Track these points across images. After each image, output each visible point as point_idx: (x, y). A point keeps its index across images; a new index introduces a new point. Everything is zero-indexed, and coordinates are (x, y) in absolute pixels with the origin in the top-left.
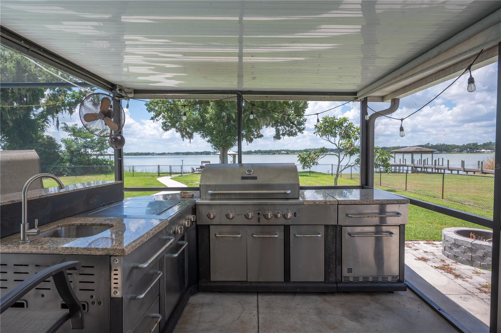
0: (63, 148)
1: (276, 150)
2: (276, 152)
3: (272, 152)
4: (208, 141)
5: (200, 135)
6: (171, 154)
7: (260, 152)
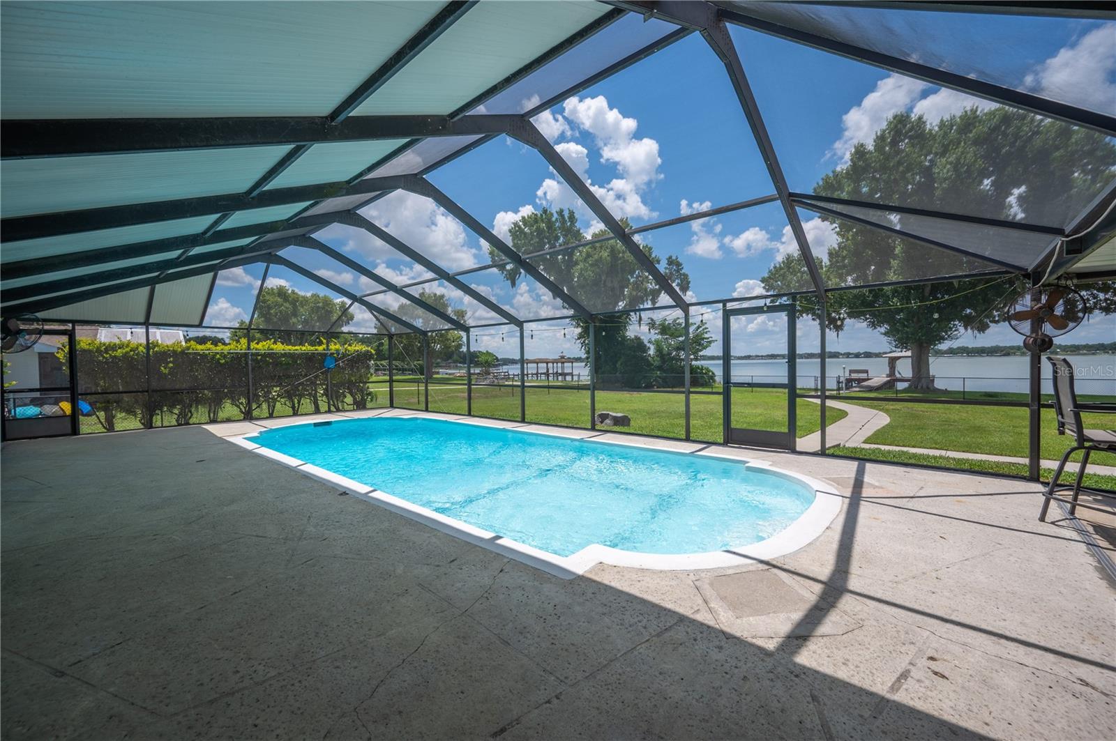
0: (652, 352)
2: (1012, 351)
3: (1002, 351)
4: (885, 334)
5: (865, 323)
6: (762, 357)
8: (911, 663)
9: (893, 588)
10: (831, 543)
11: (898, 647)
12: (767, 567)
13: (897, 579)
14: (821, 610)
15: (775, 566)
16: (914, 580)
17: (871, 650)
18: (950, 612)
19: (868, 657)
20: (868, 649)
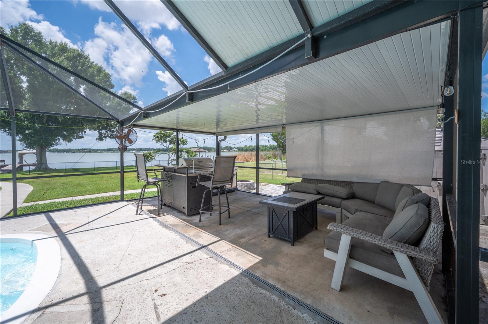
1: (76, 149)
2: (76, 151)
7: (56, 150)
8: (153, 300)
9: (119, 271)
10: (71, 267)
11: (143, 297)
12: (41, 312)
13: (116, 266)
14: (98, 310)
15: (47, 307)
16: (122, 262)
17: (137, 309)
18: (144, 266)
19: (138, 314)
20: (135, 309)
